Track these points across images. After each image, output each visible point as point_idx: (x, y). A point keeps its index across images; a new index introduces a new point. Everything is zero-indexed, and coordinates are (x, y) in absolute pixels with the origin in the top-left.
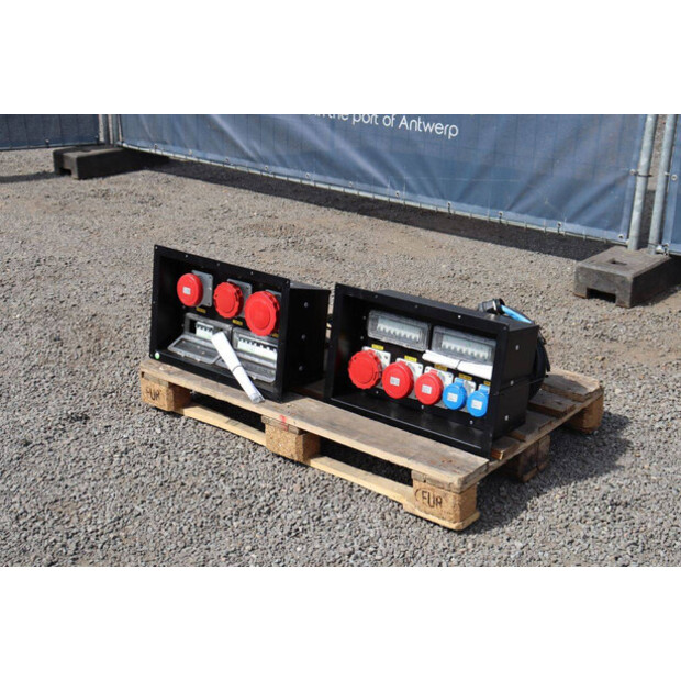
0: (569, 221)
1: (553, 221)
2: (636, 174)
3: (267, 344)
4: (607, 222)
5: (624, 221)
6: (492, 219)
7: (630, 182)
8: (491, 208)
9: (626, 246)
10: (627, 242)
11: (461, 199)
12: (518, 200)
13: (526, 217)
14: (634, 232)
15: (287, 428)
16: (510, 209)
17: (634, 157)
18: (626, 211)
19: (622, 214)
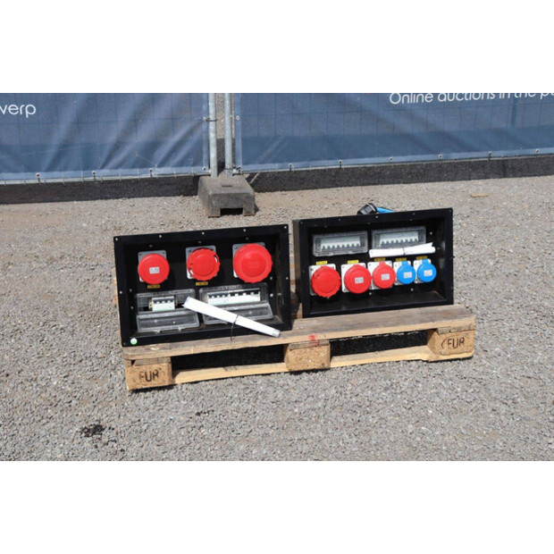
0: (160, 166)
1: (145, 169)
2: (208, 121)
3: (242, 290)
4: (191, 160)
5: (205, 157)
6: (86, 179)
7: (204, 127)
8: (84, 170)
9: (210, 175)
10: (210, 171)
11: (51, 168)
12: (109, 158)
13: (120, 171)
14: (214, 164)
15: (318, 344)
16: (103, 167)
17: (204, 107)
18: (205, 149)
19: (202, 152)
